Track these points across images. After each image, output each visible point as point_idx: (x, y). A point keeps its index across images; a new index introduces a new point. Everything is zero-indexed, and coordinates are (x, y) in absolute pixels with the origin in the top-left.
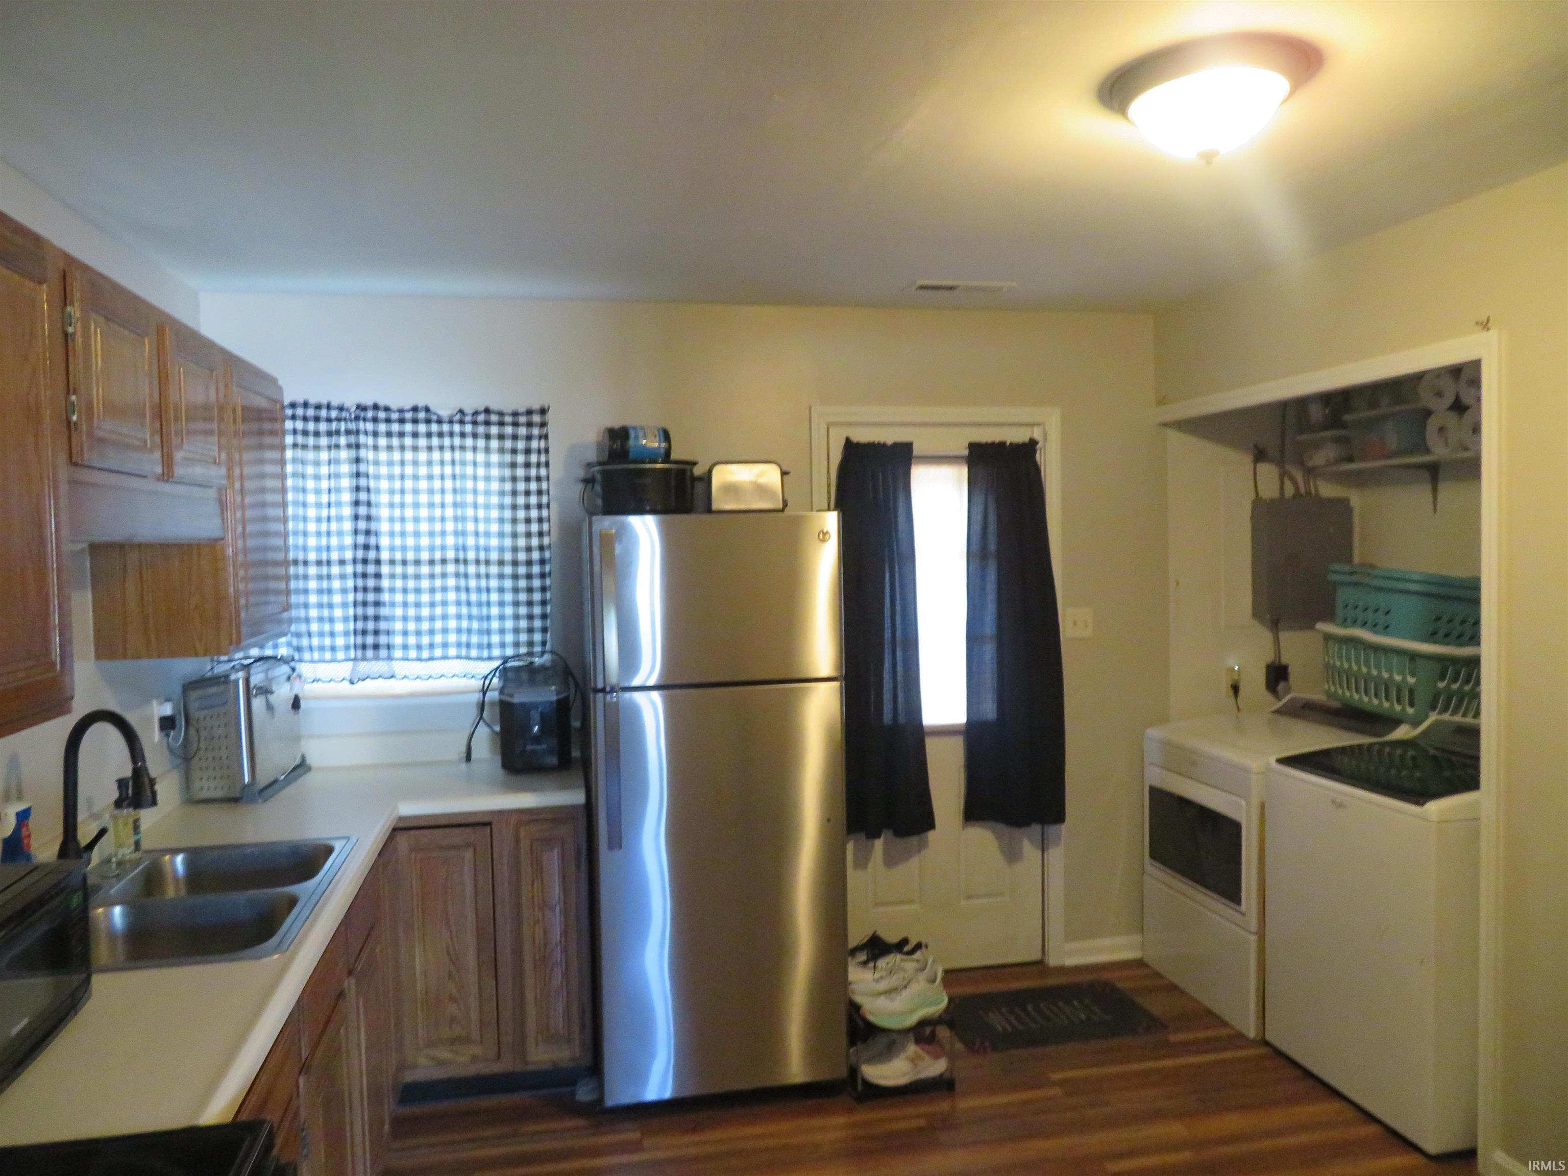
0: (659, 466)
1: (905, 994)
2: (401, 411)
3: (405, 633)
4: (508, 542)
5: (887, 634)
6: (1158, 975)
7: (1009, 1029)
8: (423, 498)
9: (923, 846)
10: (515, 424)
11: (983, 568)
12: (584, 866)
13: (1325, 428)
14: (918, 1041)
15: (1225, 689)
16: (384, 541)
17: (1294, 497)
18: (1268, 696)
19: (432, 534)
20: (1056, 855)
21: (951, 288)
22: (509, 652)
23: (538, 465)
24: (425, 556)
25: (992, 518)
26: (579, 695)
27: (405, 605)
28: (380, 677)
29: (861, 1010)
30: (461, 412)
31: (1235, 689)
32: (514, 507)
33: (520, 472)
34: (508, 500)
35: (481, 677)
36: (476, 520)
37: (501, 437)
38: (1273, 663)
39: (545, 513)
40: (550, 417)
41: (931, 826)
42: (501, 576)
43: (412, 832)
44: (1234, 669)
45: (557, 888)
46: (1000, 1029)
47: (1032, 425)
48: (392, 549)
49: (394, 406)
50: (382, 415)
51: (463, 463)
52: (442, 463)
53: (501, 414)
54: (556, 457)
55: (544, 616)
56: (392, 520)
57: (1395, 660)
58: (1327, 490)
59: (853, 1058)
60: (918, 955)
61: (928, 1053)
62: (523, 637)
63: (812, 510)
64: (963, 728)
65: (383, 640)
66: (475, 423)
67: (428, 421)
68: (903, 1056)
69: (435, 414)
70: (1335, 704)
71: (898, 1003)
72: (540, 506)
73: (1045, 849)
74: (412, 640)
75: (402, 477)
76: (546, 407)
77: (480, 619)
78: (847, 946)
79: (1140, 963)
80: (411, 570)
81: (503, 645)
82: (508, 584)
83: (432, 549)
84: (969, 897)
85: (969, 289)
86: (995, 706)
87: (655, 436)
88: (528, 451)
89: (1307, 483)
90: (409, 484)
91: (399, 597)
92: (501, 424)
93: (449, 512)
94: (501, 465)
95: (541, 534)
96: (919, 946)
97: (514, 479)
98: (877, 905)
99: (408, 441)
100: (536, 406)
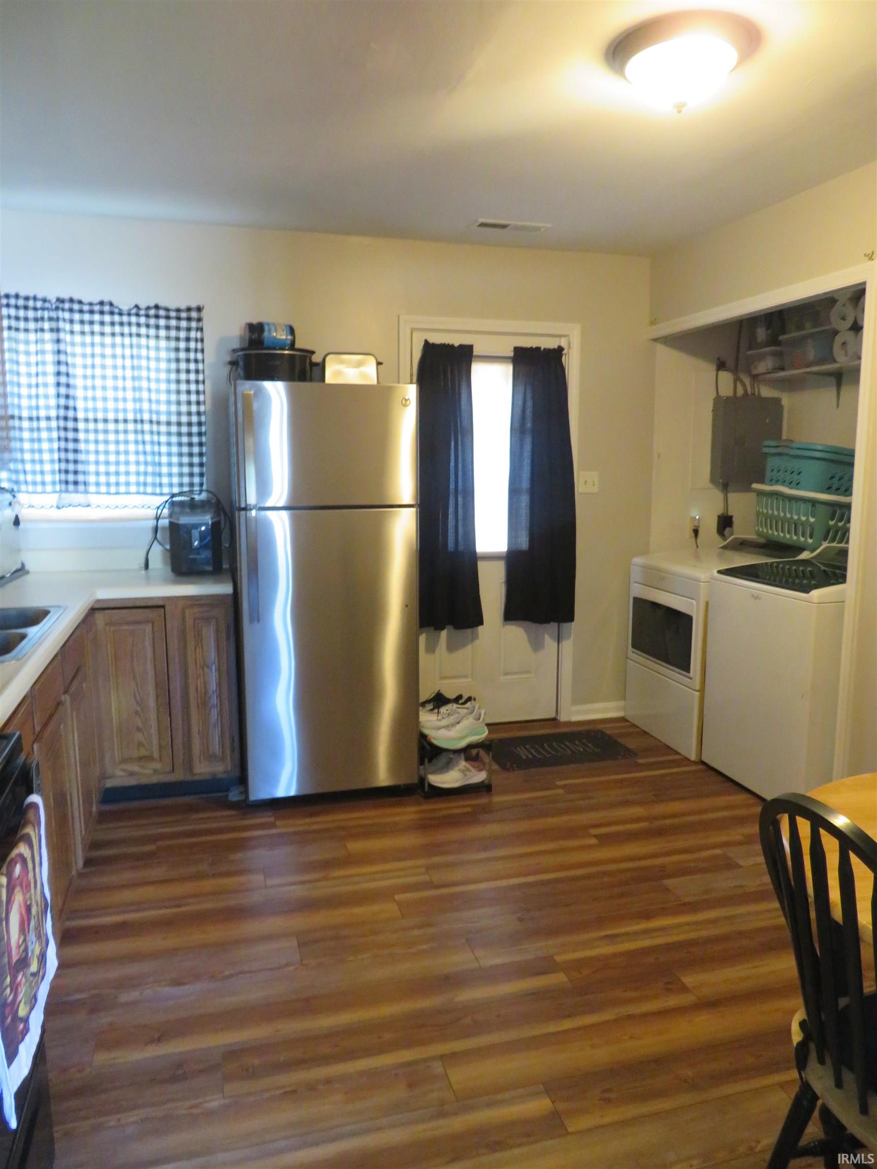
0: (286, 352)
1: (458, 727)
2: (91, 304)
3: (97, 474)
4: (174, 408)
5: (452, 486)
6: (634, 726)
7: (530, 756)
8: (109, 372)
9: (475, 637)
10: (179, 318)
11: (522, 441)
12: (232, 639)
13: (767, 345)
14: (467, 759)
15: (689, 533)
16: (80, 404)
17: (743, 395)
18: (717, 537)
19: (116, 400)
20: (567, 645)
21: (504, 227)
22: (176, 490)
23: (196, 350)
24: (111, 416)
25: (529, 404)
26: (228, 522)
27: (97, 452)
28: (79, 505)
29: (428, 738)
30: (137, 307)
31: (696, 532)
32: (178, 382)
33: (182, 355)
34: (173, 376)
35: (155, 507)
36: (149, 390)
37: (168, 328)
38: (723, 514)
39: (201, 387)
40: (204, 314)
41: (480, 622)
42: (169, 434)
43: (107, 612)
44: (695, 517)
45: (213, 654)
46: (525, 757)
47: (560, 336)
48: (86, 410)
49: (86, 300)
50: (76, 307)
51: (139, 346)
52: (123, 346)
53: (167, 310)
54: (210, 345)
55: (201, 465)
56: (85, 388)
57: (803, 506)
58: (766, 392)
59: (422, 772)
60: (468, 704)
61: (474, 767)
62: (186, 480)
63: (399, 383)
64: (505, 555)
65: (81, 478)
66: (147, 316)
67: (112, 313)
68: (457, 768)
69: (117, 307)
70: (762, 541)
71: (453, 733)
72: (197, 382)
73: (560, 641)
74: (103, 479)
75: (93, 356)
76: (201, 306)
77: (154, 464)
78: (419, 701)
79: (623, 719)
80: (101, 426)
81: (171, 485)
82: (174, 439)
83: (116, 411)
84: (506, 674)
85: (517, 228)
86: (528, 539)
87: (283, 331)
88: (188, 339)
89: (753, 387)
90: (98, 361)
91: (92, 447)
92: (168, 318)
93: (129, 384)
94: (168, 349)
95: (198, 403)
96: (469, 699)
97: (178, 360)
98: (442, 678)
99: (97, 328)
100: (194, 305)
